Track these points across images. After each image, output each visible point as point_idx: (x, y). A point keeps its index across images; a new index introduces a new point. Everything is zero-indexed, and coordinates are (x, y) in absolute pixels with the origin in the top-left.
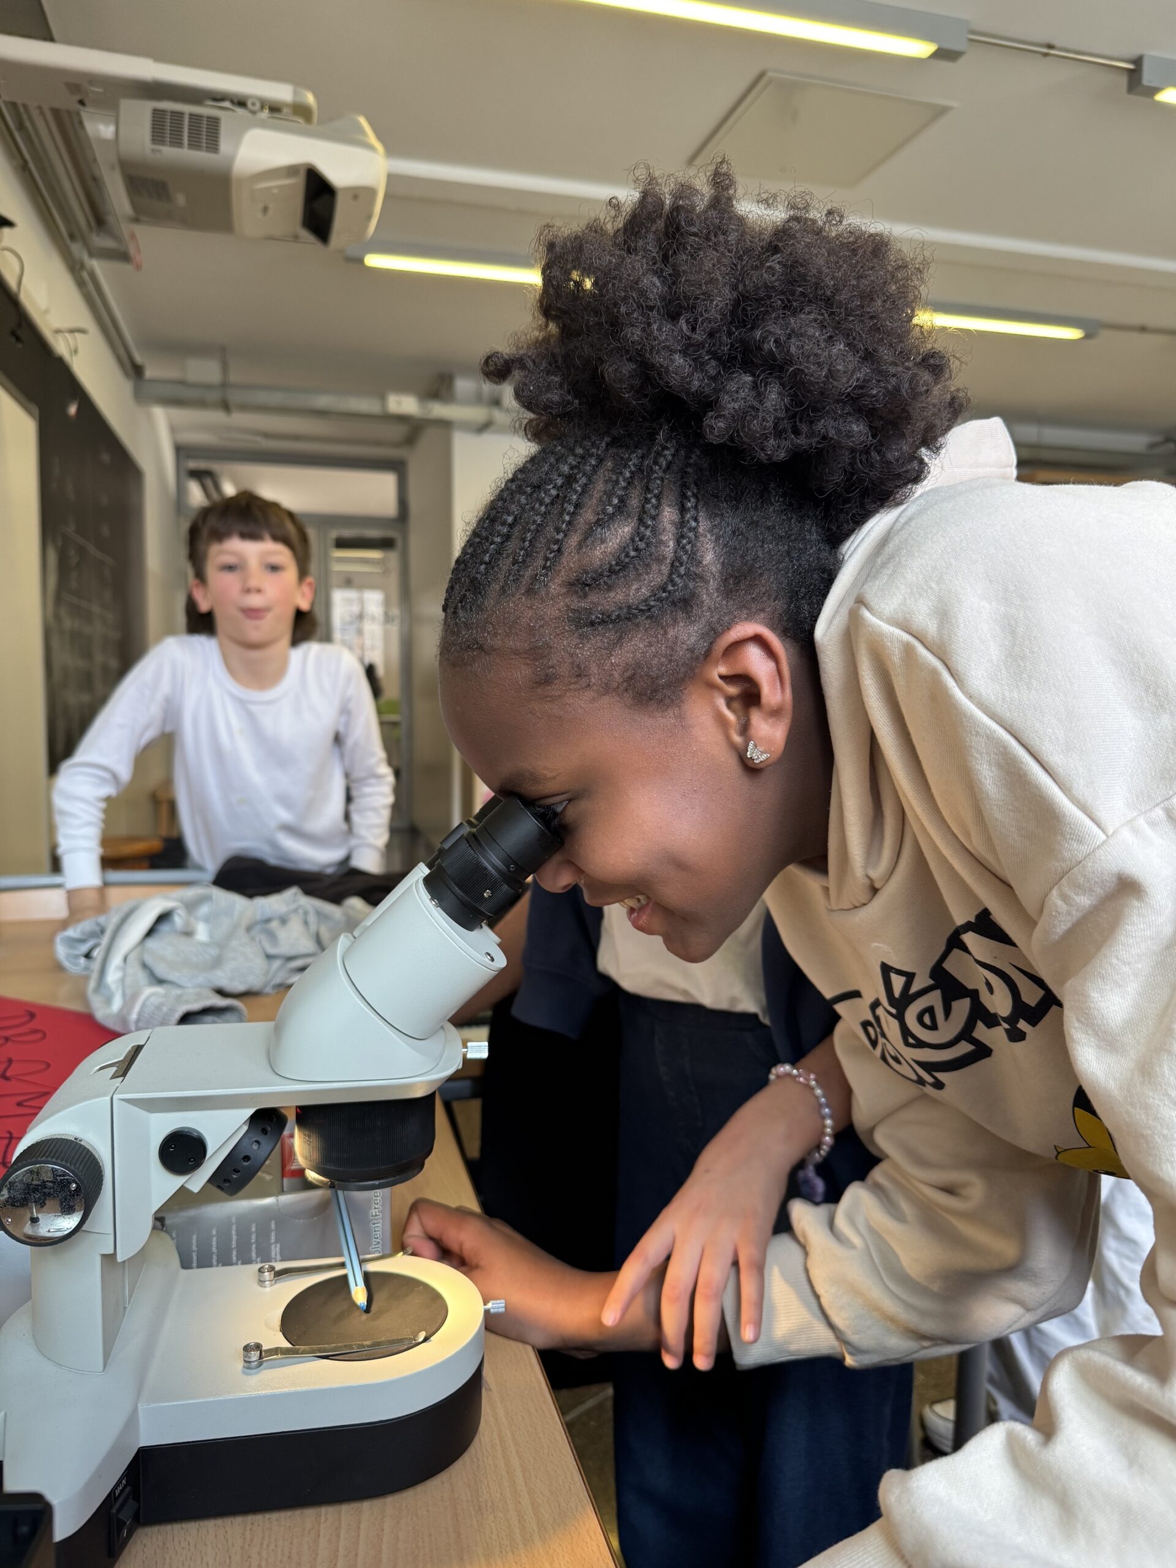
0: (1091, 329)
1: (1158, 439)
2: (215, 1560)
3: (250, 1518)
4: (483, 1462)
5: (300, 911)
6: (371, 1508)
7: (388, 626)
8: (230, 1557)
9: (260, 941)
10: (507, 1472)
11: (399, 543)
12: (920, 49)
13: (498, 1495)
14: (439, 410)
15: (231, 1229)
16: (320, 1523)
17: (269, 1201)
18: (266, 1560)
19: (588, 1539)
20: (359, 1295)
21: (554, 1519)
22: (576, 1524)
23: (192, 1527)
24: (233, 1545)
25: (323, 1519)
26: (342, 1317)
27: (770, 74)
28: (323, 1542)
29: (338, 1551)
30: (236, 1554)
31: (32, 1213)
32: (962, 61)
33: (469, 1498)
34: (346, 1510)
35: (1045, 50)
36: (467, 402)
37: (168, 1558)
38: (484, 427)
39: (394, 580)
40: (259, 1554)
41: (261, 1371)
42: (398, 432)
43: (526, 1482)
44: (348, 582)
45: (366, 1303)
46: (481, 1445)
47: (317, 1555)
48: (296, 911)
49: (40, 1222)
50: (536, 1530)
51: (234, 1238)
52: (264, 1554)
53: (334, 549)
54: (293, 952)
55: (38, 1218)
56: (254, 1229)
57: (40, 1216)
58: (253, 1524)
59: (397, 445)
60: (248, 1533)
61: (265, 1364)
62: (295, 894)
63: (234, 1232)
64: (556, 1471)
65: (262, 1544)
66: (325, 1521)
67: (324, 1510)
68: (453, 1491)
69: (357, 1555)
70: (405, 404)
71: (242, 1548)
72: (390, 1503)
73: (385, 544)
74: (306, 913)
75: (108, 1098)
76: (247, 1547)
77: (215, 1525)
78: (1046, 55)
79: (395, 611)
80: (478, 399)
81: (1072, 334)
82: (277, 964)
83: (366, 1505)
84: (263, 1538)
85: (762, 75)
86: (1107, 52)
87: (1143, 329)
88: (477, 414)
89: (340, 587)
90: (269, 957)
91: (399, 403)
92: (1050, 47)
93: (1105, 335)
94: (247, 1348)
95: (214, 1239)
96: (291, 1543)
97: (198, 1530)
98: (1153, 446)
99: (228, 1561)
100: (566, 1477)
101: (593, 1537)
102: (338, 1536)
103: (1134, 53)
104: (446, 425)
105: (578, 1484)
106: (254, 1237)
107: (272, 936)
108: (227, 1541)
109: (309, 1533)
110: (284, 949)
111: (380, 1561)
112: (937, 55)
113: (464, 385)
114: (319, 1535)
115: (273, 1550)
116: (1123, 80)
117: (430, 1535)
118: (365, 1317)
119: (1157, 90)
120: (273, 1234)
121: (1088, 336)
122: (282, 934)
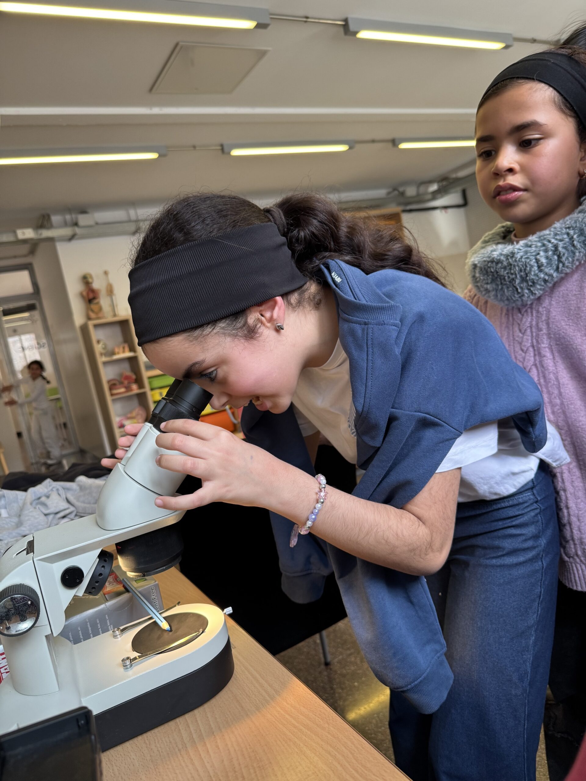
0: (352, 144)
1: (390, 190)
2: (136, 756)
3: (145, 735)
4: (241, 678)
5: (54, 489)
6: (199, 712)
7: (42, 349)
8: (143, 753)
9: (39, 508)
10: (253, 678)
11: (38, 306)
12: (249, 24)
13: (253, 687)
14: (46, 233)
15: (87, 625)
16: (178, 726)
17: (103, 606)
18: (160, 747)
19: (298, 688)
20: (165, 625)
21: (281, 687)
22: (291, 685)
23: (119, 748)
24: (142, 748)
25: (179, 724)
26: (159, 637)
27: (181, 44)
28: (183, 732)
29: (191, 732)
30: (145, 750)
31: (6, 625)
32: (269, 28)
33: (241, 693)
34: (188, 717)
35: (305, 19)
36: (59, 227)
37: (113, 763)
38: (72, 238)
39: (39, 325)
40: (155, 746)
41: (133, 668)
42: (25, 249)
43: (263, 678)
44: (15, 332)
45: (169, 628)
46: (237, 673)
47: (182, 737)
48: (52, 490)
49: (11, 629)
50: (275, 693)
51: (90, 628)
52: (158, 746)
53: (3, 317)
54: (57, 510)
55: (9, 627)
56: (98, 622)
57: (10, 626)
58: (147, 737)
59: (25, 256)
60: (147, 741)
61: (133, 665)
62: (49, 482)
63: (89, 626)
64: (274, 670)
65: (155, 743)
66: (181, 723)
67: (178, 720)
68: (232, 693)
69: (200, 730)
70: (28, 233)
71: (147, 747)
72: (207, 707)
73: (30, 308)
74: (58, 490)
75: (32, 561)
76: (148, 746)
77: (130, 744)
78: (306, 22)
79: (44, 341)
80: (66, 224)
81: (342, 148)
82: (51, 517)
83: (196, 712)
84: (155, 740)
85: (177, 44)
86: (332, 17)
87: (373, 141)
88: (67, 231)
89: (11, 336)
90: (46, 515)
91: (24, 233)
92: (307, 18)
93: (358, 147)
94: (123, 660)
95: (80, 632)
96: (169, 737)
97: (123, 748)
98: (389, 193)
99: (142, 754)
100: (279, 671)
101: (300, 687)
102: (189, 727)
103: (344, 17)
104: (51, 240)
105: (286, 671)
106: (99, 625)
107: (44, 505)
108: (138, 747)
109: (175, 731)
110: (52, 510)
111: (212, 729)
112: (258, 26)
113: (56, 219)
114: (180, 730)
115: (161, 743)
116: (342, 30)
117: (230, 712)
118: (171, 633)
119: (356, 33)
120: (108, 621)
121: (351, 148)
122: (49, 502)
